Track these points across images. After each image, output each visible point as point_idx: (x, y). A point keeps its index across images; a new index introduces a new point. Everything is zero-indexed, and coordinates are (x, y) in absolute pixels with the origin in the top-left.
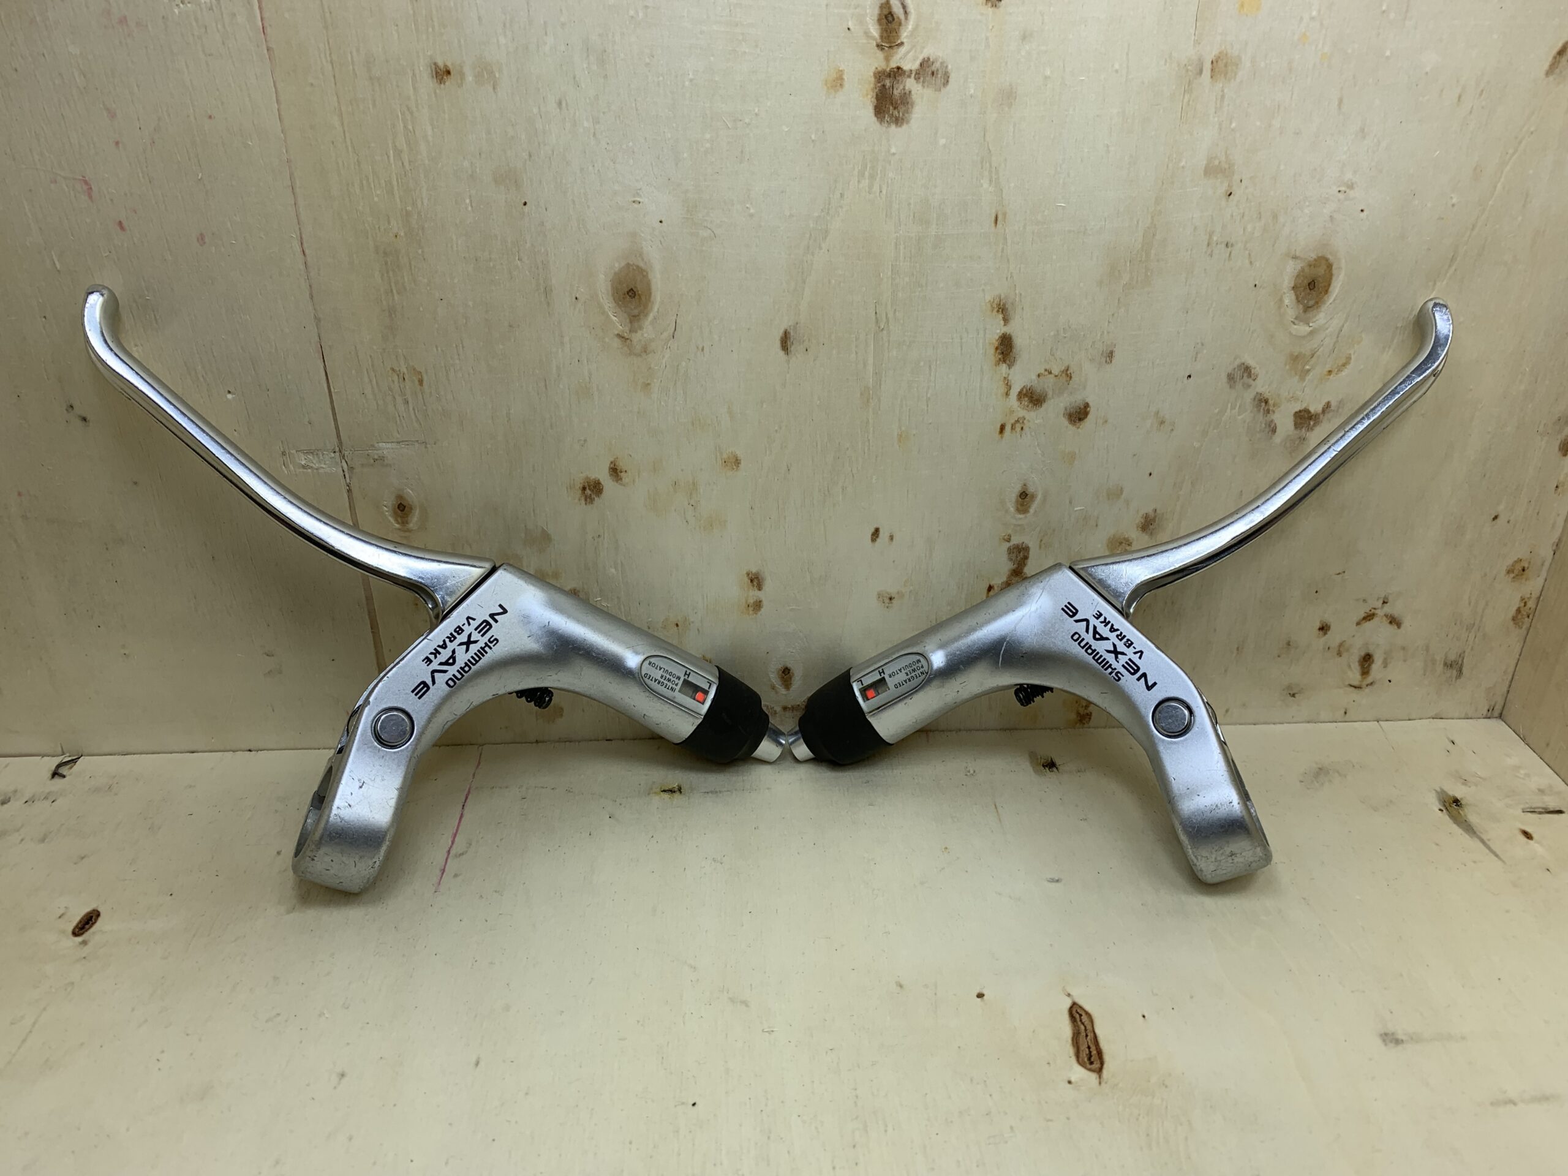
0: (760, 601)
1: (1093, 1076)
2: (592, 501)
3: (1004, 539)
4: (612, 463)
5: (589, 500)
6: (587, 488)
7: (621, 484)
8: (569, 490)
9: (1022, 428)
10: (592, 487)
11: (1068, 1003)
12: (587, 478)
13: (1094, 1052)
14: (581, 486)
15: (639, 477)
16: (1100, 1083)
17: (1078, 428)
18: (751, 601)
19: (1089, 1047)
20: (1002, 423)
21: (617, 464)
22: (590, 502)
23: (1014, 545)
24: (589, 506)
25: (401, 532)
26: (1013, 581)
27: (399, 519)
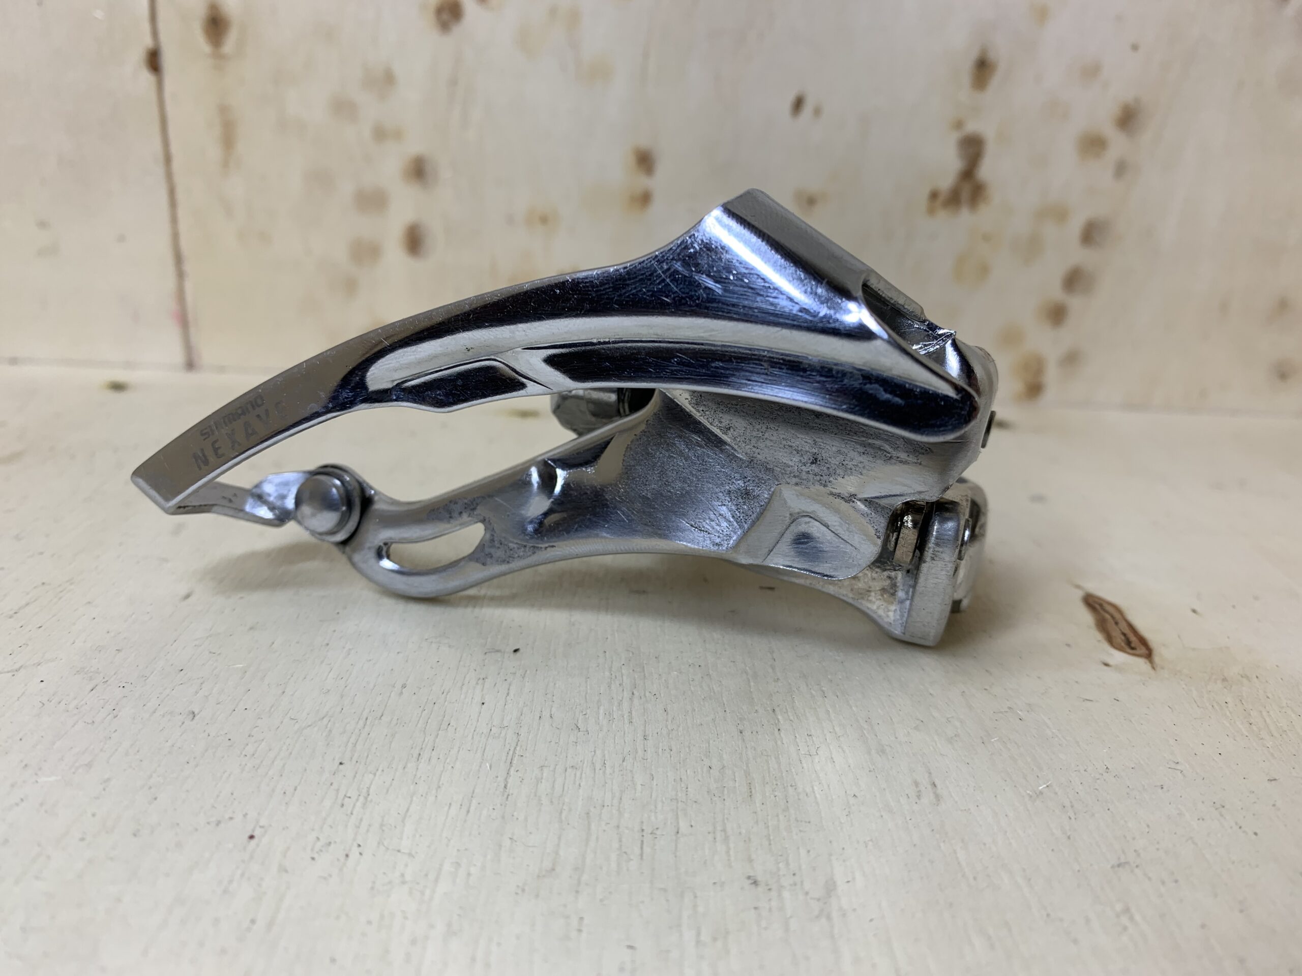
0: (649, 193)
1: (1141, 663)
2: (448, 28)
3: (956, 125)
5: (445, 27)
6: (444, 10)
7: (487, 9)
8: (420, 11)
10: (449, 8)
11: (1080, 594)
13: (1133, 639)
14: (437, 7)
16: (1154, 668)
18: (638, 191)
19: (1124, 635)
22: (445, 32)
23: (965, 135)
24: (445, 37)
25: (213, 58)
26: (961, 188)
27: (211, 38)
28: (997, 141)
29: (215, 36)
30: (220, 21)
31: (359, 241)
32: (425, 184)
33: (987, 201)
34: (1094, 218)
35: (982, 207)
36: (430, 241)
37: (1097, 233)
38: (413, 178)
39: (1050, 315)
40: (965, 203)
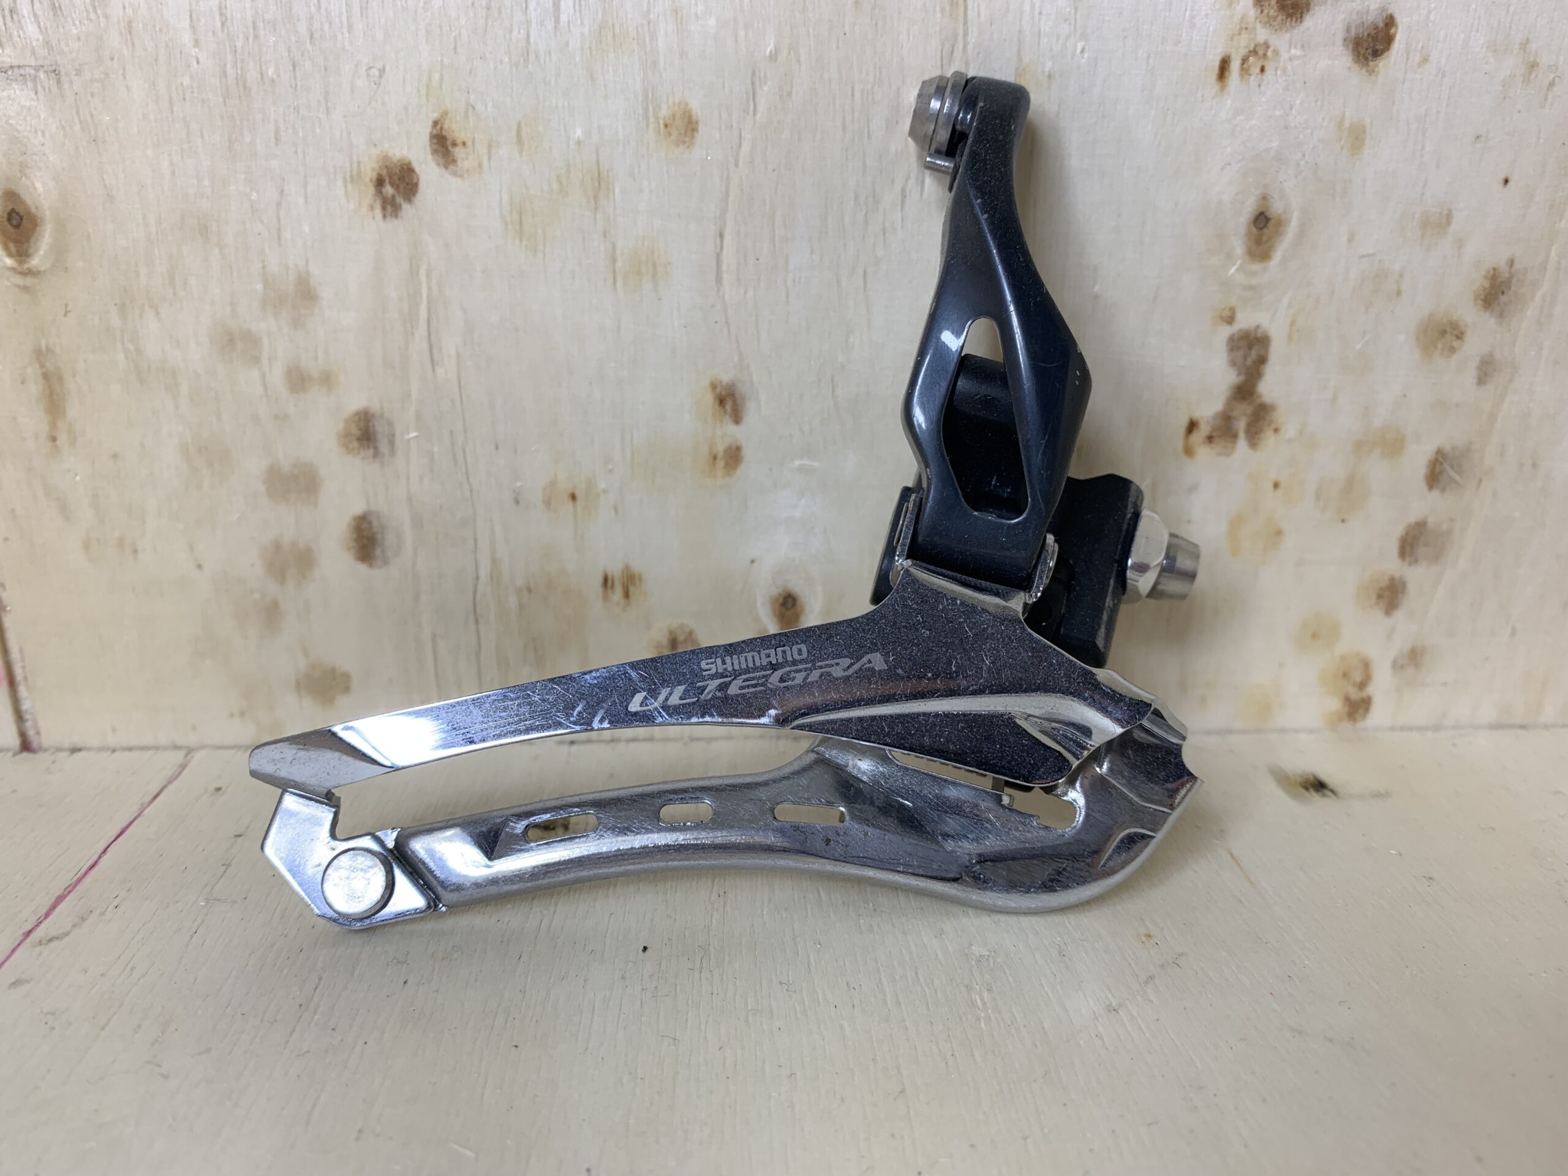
0: (738, 449)
2: (396, 211)
3: (1222, 318)
4: (436, 123)
5: (390, 208)
6: (387, 181)
7: (455, 174)
8: (349, 186)
9: (1263, 70)
10: (396, 178)
12: (385, 159)
14: (374, 176)
15: (490, 158)
17: (1371, 72)
18: (720, 448)
20: (1223, 55)
21: (446, 127)
22: (391, 215)
23: (1241, 330)
24: (392, 224)
25: (18, 276)
26: (1235, 413)
27: (12, 246)
28: (1290, 337)
29: (17, 242)
30: (21, 218)
31: (277, 546)
32: (376, 454)
33: (1276, 430)
34: (1447, 447)
35: (1269, 439)
36: (390, 538)
37: (1452, 467)
38: (355, 444)
39: (1380, 596)
40: (1242, 435)
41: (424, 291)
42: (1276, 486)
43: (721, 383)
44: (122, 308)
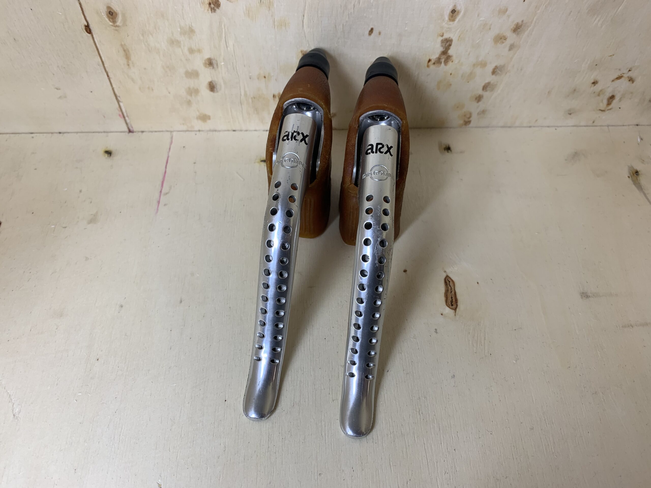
1: (453, 311)
2: (215, 11)
3: (440, 35)
11: (444, 275)
16: (455, 315)
19: (452, 298)
22: (214, 12)
23: (445, 38)
24: (214, 14)
25: (114, 27)
26: (442, 57)
27: (111, 20)
28: (458, 40)
29: (112, 19)
30: (113, 13)
31: (189, 88)
32: (213, 68)
33: (452, 62)
34: (498, 65)
35: (450, 64)
36: (218, 87)
37: (499, 70)
38: (208, 66)
39: (476, 99)
40: (443, 63)
41: (224, 30)
42: (451, 74)
43: (303, 51)
44: (143, 35)
